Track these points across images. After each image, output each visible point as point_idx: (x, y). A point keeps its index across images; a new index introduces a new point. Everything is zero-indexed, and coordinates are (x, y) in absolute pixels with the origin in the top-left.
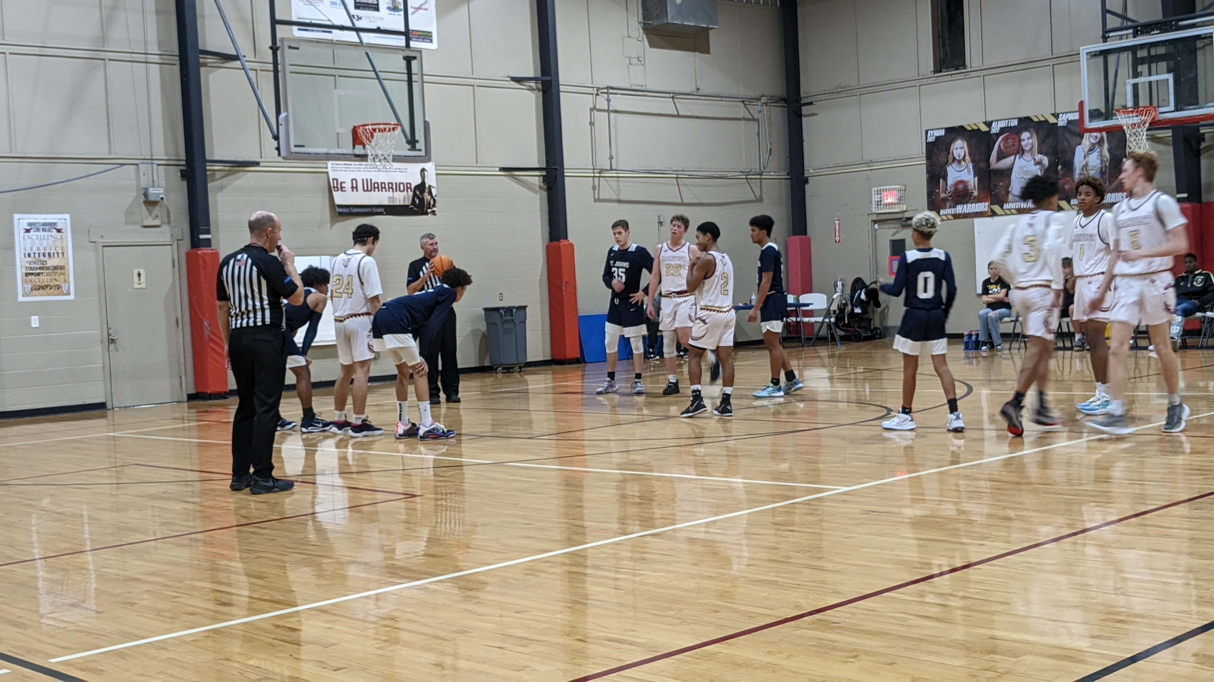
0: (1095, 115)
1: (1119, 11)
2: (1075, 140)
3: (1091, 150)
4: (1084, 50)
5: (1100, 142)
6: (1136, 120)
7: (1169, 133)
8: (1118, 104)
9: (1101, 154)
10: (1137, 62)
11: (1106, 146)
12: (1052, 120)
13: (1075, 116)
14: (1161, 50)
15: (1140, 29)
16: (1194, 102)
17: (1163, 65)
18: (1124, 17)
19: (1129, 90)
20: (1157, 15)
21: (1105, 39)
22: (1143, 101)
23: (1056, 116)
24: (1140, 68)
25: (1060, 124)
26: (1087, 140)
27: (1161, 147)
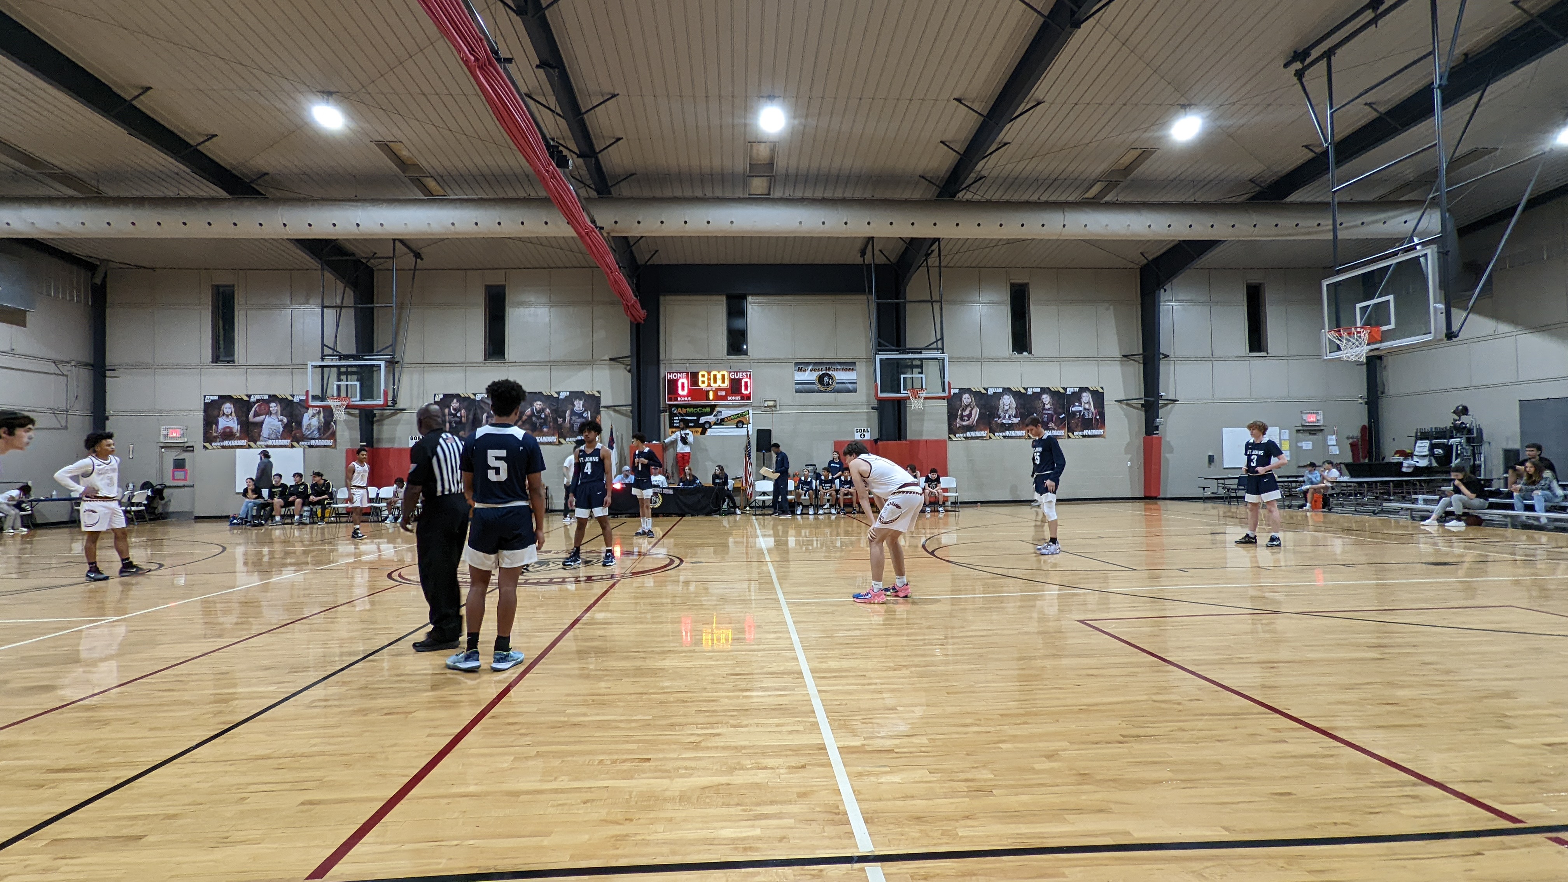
0: (315, 398)
1: (331, 346)
2: (303, 410)
3: (313, 416)
4: (310, 364)
5: (319, 413)
6: (339, 403)
7: (357, 411)
8: (328, 394)
9: (319, 419)
10: (340, 374)
11: (322, 415)
12: (290, 398)
13: (304, 398)
14: (354, 369)
15: (342, 357)
16: (372, 397)
17: (355, 377)
18: (333, 350)
19: (335, 387)
20: (354, 352)
21: (323, 359)
22: (343, 394)
23: (293, 396)
24: (342, 377)
25: (295, 400)
26: (311, 411)
27: (352, 418)
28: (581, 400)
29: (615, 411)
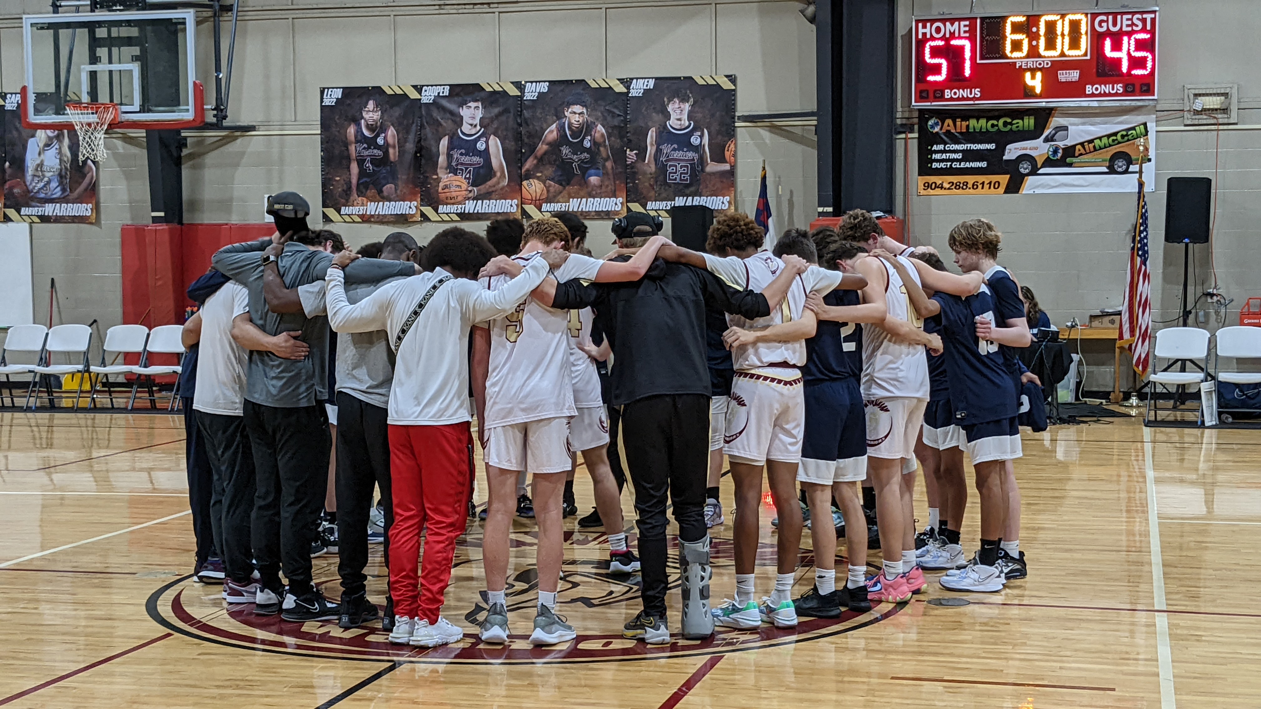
2: (25, 134)
3: (49, 146)
4: (29, 19)
5: (60, 138)
7: (142, 133)
8: (71, 94)
9: (60, 153)
10: (94, 43)
11: (66, 142)
14: (134, 32)
17: (127, 51)
19: (86, 79)
21: (56, 8)
22: (102, 96)
24: (98, 52)
26: (43, 133)
27: (131, 153)
28: (684, 100)
29: (775, 129)
